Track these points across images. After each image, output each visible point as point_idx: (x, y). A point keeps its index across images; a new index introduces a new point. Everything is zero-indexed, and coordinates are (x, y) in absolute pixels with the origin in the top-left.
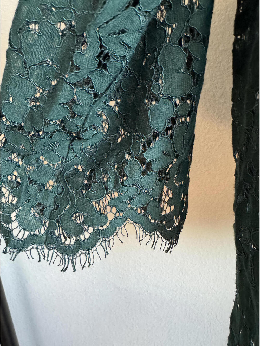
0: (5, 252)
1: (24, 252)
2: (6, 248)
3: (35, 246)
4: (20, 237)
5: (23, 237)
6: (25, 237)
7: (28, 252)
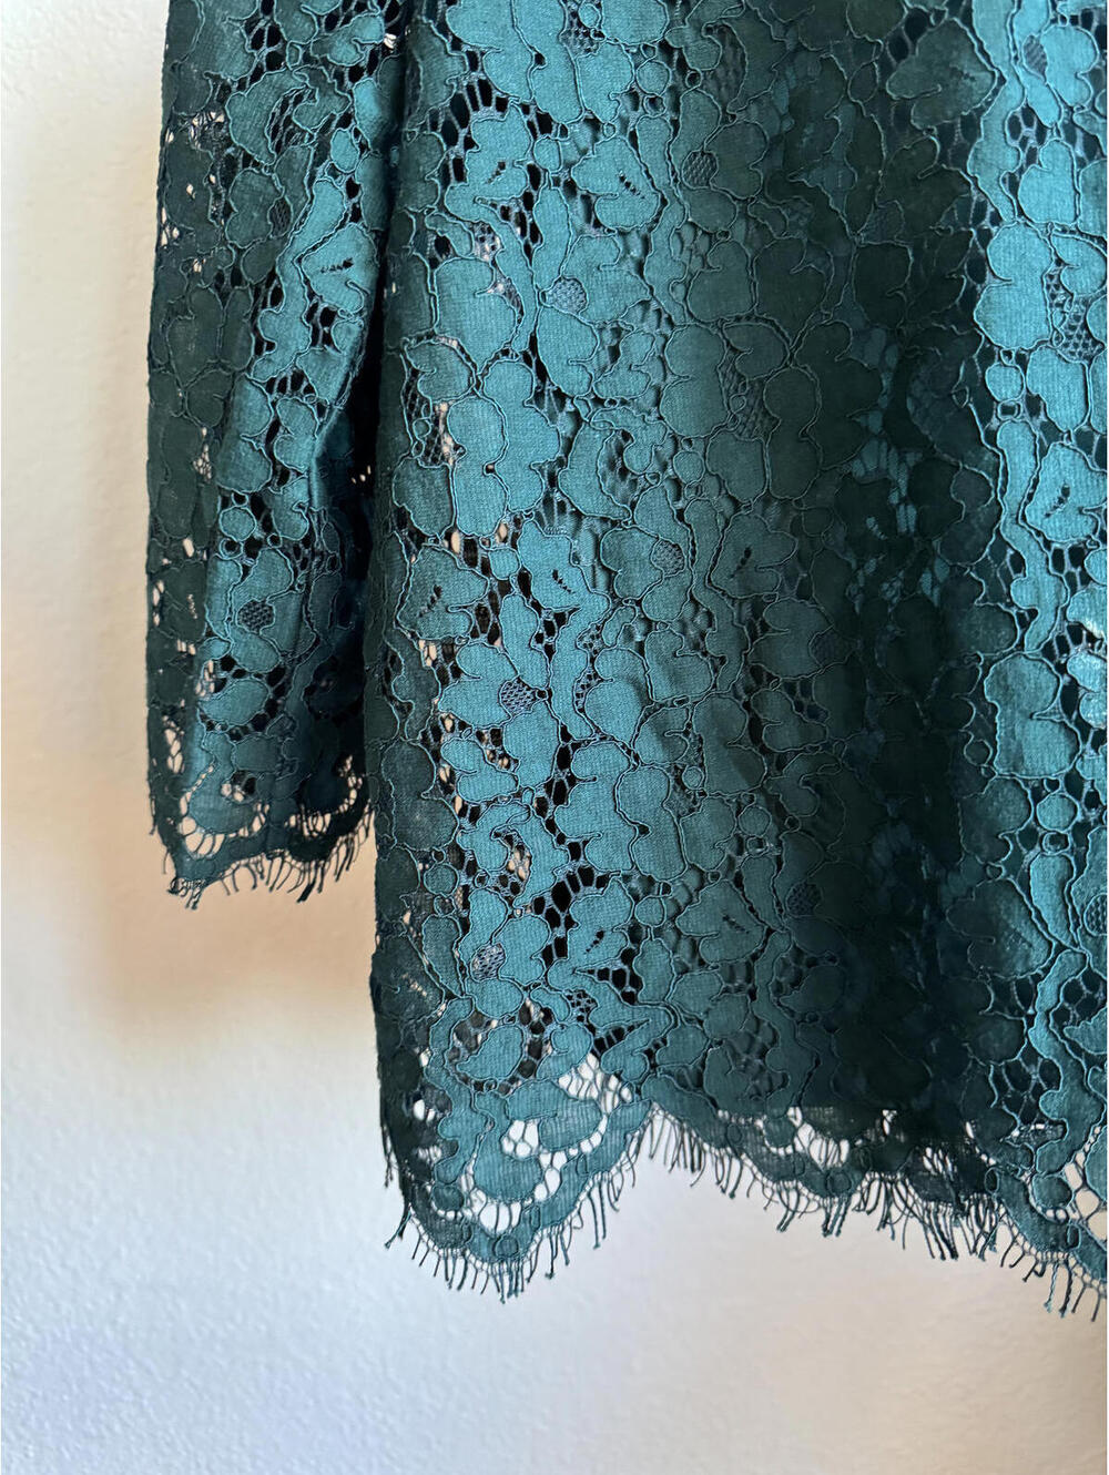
0: (174, 891)
1: (218, 883)
2: (176, 879)
3: (243, 862)
4: (204, 851)
5: (211, 851)
6: (216, 849)
7: (228, 881)
